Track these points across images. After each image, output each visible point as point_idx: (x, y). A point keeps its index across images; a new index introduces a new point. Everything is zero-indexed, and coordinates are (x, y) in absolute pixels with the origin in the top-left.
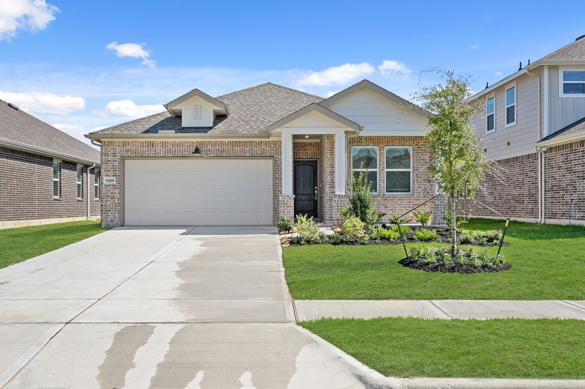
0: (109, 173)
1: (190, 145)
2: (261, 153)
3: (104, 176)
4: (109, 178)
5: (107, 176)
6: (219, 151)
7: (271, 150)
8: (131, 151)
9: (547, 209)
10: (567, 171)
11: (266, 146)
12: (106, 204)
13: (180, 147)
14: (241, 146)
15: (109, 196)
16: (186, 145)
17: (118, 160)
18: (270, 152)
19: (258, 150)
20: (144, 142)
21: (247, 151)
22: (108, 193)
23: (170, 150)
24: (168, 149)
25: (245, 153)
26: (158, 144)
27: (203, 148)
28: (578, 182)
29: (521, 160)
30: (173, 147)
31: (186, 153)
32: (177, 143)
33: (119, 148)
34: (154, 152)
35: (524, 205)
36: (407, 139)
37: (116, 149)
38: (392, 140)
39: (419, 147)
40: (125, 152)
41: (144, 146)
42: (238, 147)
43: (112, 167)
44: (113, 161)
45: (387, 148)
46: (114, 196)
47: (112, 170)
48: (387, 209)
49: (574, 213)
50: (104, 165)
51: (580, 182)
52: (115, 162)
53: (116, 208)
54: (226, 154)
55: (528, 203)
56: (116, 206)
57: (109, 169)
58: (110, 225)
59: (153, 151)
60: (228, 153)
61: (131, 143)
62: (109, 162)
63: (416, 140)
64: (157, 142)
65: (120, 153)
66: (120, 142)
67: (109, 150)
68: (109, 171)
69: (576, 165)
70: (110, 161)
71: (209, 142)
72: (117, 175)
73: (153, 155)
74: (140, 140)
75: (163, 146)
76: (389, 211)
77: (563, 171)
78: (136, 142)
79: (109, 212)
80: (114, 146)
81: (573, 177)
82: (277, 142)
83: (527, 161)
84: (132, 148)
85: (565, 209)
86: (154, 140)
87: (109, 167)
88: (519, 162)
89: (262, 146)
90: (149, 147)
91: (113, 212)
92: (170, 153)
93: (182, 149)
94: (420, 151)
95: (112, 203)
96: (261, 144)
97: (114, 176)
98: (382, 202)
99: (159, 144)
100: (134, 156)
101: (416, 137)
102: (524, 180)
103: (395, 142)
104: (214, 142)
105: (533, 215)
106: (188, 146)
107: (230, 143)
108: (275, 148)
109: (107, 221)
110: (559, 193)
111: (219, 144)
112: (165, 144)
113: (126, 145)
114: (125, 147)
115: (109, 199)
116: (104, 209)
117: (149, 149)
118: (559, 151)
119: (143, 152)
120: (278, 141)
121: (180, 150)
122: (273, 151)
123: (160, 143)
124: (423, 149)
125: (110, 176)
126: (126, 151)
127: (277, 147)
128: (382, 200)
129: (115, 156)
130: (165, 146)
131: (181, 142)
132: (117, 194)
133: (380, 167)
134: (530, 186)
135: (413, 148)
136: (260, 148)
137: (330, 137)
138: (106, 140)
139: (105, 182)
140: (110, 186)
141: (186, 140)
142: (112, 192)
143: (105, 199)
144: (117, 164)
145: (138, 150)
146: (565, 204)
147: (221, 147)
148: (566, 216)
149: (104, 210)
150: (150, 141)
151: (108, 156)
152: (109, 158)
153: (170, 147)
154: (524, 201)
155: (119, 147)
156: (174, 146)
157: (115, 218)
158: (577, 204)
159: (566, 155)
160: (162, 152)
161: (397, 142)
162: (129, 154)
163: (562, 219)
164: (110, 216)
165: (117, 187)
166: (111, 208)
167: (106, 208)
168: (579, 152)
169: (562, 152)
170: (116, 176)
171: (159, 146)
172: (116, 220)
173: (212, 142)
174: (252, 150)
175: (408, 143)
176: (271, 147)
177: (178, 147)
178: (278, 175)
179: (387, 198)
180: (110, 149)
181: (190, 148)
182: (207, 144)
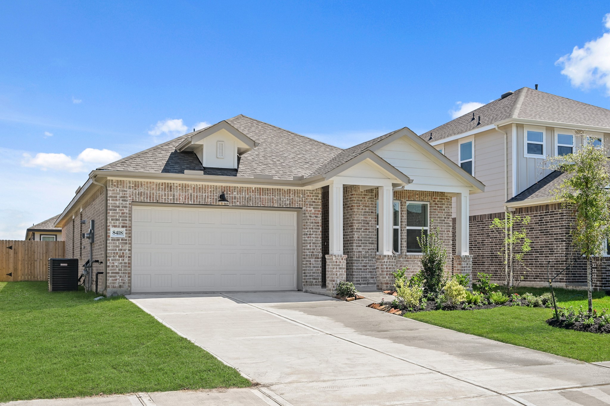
0: (118, 223)
1: (214, 191)
2: (290, 204)
3: (111, 226)
4: (116, 230)
5: (115, 226)
6: (245, 200)
7: (300, 201)
8: (144, 194)
9: (515, 271)
10: (541, 233)
11: (295, 195)
12: (113, 264)
13: (202, 193)
14: (269, 194)
15: (117, 253)
16: (210, 190)
17: (128, 205)
18: (299, 203)
19: (286, 200)
20: (161, 184)
21: (275, 200)
22: (116, 250)
23: (191, 195)
24: (188, 194)
25: (273, 202)
26: (177, 187)
27: (228, 195)
28: (556, 244)
29: (481, 219)
30: (194, 192)
31: (209, 200)
32: (199, 186)
33: (130, 190)
34: (172, 198)
35: (484, 267)
36: (426, 194)
37: (126, 191)
38: (413, 195)
39: (436, 204)
40: (137, 196)
41: (161, 189)
42: (265, 195)
43: (121, 215)
44: (122, 207)
45: (408, 203)
46: (123, 253)
47: (121, 219)
48: (408, 270)
49: (550, 275)
50: (111, 212)
51: (558, 244)
52: (125, 209)
53: (126, 270)
54: (253, 204)
55: (490, 264)
56: (125, 266)
57: (118, 218)
58: (118, 292)
59: (171, 195)
60: (255, 202)
61: (144, 185)
62: (118, 209)
63: (434, 196)
64: (175, 185)
65: (132, 196)
66: (131, 182)
67: (118, 192)
68: (117, 220)
69: (554, 227)
70: (119, 207)
71: (235, 187)
72: (128, 225)
73: (171, 201)
74: (155, 181)
75: (182, 190)
76: (410, 273)
77: (537, 233)
78: (150, 182)
79: (117, 275)
80: (123, 187)
81: (549, 239)
82: (306, 192)
83: (488, 221)
84: (146, 191)
85: (539, 271)
86: (172, 182)
87: (118, 215)
88: (477, 222)
89: (291, 195)
90: (167, 190)
91: (122, 275)
92: (191, 200)
93: (204, 195)
94: (437, 208)
95: (121, 263)
96: (290, 193)
97: (123, 227)
98: (404, 263)
99: (179, 188)
100: (148, 201)
101: (433, 192)
102: (484, 240)
103: (415, 197)
104: (240, 187)
105: (496, 278)
106: (211, 191)
107: (258, 190)
108: (304, 199)
109: (114, 287)
110: (532, 255)
111: (245, 190)
112: (185, 187)
113: (138, 187)
114: (137, 189)
115: (117, 258)
116: (111, 270)
117: (166, 192)
118: (531, 212)
119: (159, 196)
120: (307, 190)
121: (202, 196)
122: (302, 201)
123: (180, 186)
124: (439, 206)
125: (119, 227)
126: (138, 194)
127: (306, 197)
128: (404, 261)
129: (125, 201)
130: (185, 190)
131: (204, 186)
132: (127, 251)
133: (401, 225)
134: (492, 247)
135: (430, 204)
136: (288, 198)
137: (357, 188)
138: (114, 179)
139: (111, 235)
140: (118, 240)
141: (210, 184)
142: (120, 248)
143: (112, 258)
144: (127, 211)
145: (153, 194)
146: (539, 266)
147: (248, 194)
148: (540, 279)
149: (110, 272)
150: (168, 183)
151: (117, 200)
152: (118, 202)
153: (190, 191)
154: (484, 262)
155: (130, 188)
156: (196, 191)
157: (124, 283)
158: (554, 266)
159: (540, 217)
160: (181, 198)
161: (417, 197)
162: (142, 198)
163: (535, 281)
164: (118, 280)
165: (128, 242)
166: (119, 270)
167: (113, 270)
168: (557, 214)
169: (535, 214)
170: (126, 227)
171: (178, 189)
172: (125, 286)
173: (237, 187)
174: (280, 200)
175: (426, 199)
176: (300, 197)
177: (200, 192)
178: (307, 230)
179: (408, 259)
180: (118, 190)
181: (214, 193)
182: (232, 190)
